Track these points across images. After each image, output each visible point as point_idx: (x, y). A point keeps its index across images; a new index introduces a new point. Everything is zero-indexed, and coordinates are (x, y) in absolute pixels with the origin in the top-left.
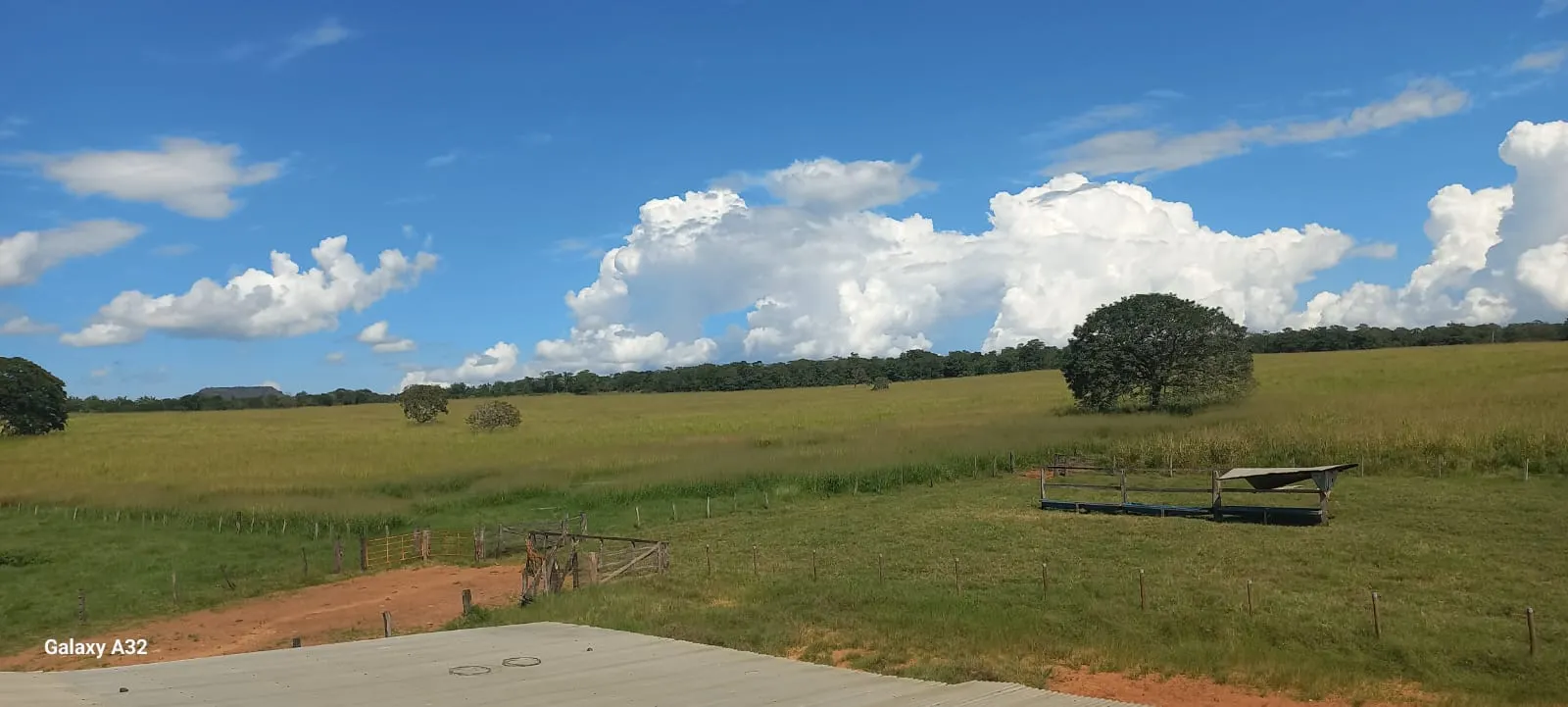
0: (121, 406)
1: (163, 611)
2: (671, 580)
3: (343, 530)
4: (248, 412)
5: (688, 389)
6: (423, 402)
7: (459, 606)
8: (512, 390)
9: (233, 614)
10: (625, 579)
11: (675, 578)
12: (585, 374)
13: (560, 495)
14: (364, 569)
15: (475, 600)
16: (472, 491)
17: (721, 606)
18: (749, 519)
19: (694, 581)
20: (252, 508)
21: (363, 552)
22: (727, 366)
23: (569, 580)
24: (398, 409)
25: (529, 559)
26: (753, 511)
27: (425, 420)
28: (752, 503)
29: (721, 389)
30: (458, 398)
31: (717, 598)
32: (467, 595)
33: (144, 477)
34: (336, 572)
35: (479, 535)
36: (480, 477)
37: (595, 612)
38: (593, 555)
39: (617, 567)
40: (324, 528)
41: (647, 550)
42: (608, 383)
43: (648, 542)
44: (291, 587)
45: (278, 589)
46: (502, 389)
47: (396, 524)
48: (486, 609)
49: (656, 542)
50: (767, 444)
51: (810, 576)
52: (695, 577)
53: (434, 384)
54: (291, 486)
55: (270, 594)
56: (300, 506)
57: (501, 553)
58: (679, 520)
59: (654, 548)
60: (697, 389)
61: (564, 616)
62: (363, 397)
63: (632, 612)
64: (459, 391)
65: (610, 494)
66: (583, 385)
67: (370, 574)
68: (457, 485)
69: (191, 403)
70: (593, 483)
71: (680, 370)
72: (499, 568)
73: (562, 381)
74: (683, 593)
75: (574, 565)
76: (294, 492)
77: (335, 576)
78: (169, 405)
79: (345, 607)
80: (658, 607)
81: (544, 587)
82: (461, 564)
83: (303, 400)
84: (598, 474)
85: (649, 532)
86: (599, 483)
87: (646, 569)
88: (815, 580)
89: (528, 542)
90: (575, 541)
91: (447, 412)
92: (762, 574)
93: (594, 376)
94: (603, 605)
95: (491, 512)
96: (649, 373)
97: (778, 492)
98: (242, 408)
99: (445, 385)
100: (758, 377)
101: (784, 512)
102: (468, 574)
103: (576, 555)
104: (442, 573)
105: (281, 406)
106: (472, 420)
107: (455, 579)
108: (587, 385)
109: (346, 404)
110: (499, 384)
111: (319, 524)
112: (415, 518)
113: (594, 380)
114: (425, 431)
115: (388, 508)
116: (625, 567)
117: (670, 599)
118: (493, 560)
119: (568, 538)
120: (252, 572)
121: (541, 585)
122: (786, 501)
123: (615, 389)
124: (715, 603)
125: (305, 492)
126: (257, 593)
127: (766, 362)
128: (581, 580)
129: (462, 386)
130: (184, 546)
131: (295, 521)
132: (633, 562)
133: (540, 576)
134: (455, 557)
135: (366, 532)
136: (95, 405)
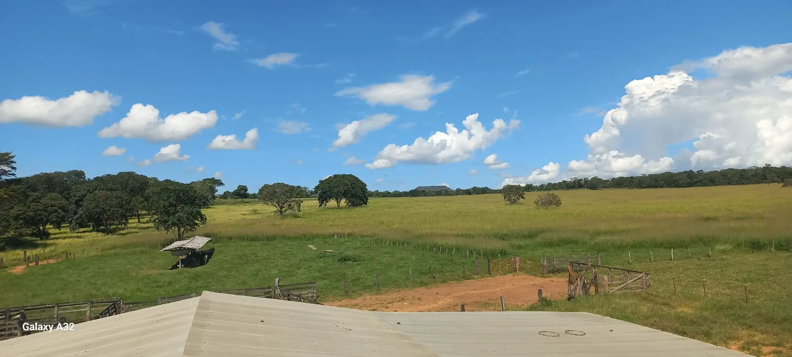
0: (387, 195)
1: (406, 286)
2: (651, 294)
3: (479, 254)
4: (435, 197)
5: (656, 187)
6: (513, 193)
7: (536, 297)
8: (556, 187)
9: (434, 290)
10: (624, 291)
11: (654, 293)
12: (595, 179)
13: (584, 243)
14: (490, 274)
15: (543, 295)
16: (539, 239)
17: (683, 312)
18: (699, 262)
19: (665, 296)
20: (440, 242)
21: (489, 266)
22: (680, 174)
23: (592, 289)
24: (500, 196)
25: (570, 276)
26: (701, 258)
27: (514, 202)
28: (699, 254)
29: (676, 186)
30: (529, 191)
31: (681, 307)
32: (540, 292)
33: (396, 226)
34: (478, 274)
35: (544, 262)
36: (542, 232)
37: (609, 308)
38: (606, 277)
39: (620, 285)
40: (471, 253)
41: (637, 276)
42: (608, 183)
43: (637, 272)
44: (458, 280)
45: (453, 280)
46: (551, 187)
47: (503, 253)
48: (550, 300)
49: (642, 273)
50: (708, 219)
51: (743, 299)
52: (666, 293)
53: (518, 184)
54: (456, 232)
55: (449, 283)
56: (461, 242)
57: (555, 271)
58: (654, 261)
59: (640, 275)
60: (662, 187)
61: (591, 308)
62: (485, 191)
63: (630, 310)
64: (529, 188)
65: (613, 244)
66: (594, 184)
67: (493, 277)
68: (531, 235)
69: (414, 193)
70: (603, 238)
71: (650, 176)
72: (555, 279)
73: (583, 182)
74: (660, 302)
75: (595, 282)
76: (457, 235)
77: (477, 276)
78: (405, 194)
79: (482, 291)
80: (645, 308)
81: (579, 291)
82: (536, 275)
83: (459, 192)
84: (605, 233)
85: (637, 266)
86: (606, 238)
87: (636, 287)
88: (747, 303)
89: (569, 268)
90: (595, 269)
91: (524, 199)
92: (710, 295)
93: (600, 180)
94: (612, 304)
95: (549, 250)
96: (632, 178)
97: (717, 247)
98: (434, 196)
99: (523, 185)
100: (700, 180)
101: (723, 260)
102: (539, 281)
103: (596, 276)
104: (526, 279)
105: (449, 195)
106: (536, 203)
107: (532, 283)
108: (597, 184)
109: (477, 194)
110: (549, 184)
111: (469, 251)
112: (512, 251)
113: (600, 182)
114: (514, 207)
115: (498, 245)
116: (623, 285)
117: (652, 305)
118: (552, 275)
119: (591, 266)
120: (441, 272)
121: (578, 290)
122: (723, 253)
123: (612, 187)
124: (679, 310)
125: (462, 236)
126: (444, 282)
127: (706, 171)
128: (600, 289)
129: (531, 185)
130: (414, 257)
131: (458, 249)
132: (629, 282)
133: (577, 285)
134: (532, 271)
135: (490, 255)
136: (378, 194)
